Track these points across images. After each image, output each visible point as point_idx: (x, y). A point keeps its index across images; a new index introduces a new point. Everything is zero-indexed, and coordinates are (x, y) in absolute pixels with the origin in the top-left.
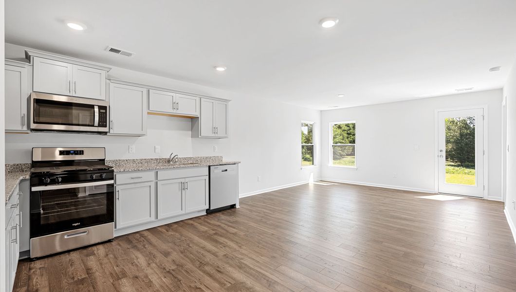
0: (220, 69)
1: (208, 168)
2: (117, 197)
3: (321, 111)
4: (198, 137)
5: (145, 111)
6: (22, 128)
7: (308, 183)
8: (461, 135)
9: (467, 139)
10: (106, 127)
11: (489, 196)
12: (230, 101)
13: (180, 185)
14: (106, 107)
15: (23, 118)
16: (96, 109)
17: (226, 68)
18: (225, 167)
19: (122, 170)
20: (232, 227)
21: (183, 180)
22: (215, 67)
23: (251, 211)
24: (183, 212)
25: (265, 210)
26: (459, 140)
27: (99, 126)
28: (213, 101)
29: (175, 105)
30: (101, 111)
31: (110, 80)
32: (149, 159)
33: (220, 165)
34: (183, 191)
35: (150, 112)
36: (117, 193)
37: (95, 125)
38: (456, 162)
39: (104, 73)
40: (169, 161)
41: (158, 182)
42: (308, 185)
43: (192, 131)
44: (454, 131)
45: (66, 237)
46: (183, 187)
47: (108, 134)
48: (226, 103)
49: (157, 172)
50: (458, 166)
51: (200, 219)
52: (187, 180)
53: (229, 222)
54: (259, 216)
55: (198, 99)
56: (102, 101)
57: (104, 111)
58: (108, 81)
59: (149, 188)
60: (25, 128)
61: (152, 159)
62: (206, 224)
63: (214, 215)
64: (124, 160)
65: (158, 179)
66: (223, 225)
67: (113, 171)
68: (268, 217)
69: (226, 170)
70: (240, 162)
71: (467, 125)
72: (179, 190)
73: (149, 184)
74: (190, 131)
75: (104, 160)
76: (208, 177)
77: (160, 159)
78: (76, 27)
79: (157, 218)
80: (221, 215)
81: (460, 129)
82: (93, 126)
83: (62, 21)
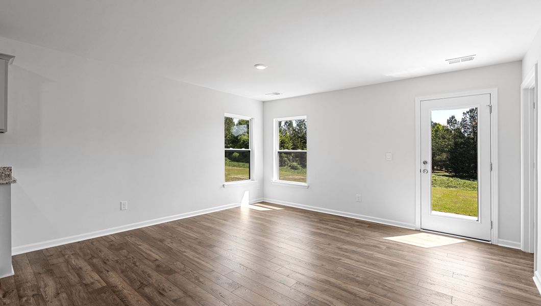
3: (264, 102)
7: (239, 207)
8: (456, 144)
9: (461, 148)
11: (500, 240)
26: (454, 149)
38: (451, 172)
42: (241, 210)
44: (449, 139)
50: (452, 177)
71: (462, 134)
81: (455, 137)
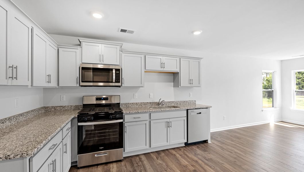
0: (197, 33)
1: (186, 111)
2: (125, 131)
3: (282, 61)
4: (179, 87)
5: (143, 70)
6: (77, 85)
7: (269, 123)
10: (120, 83)
12: (202, 58)
13: (166, 123)
14: (120, 69)
15: (77, 79)
16: (114, 71)
17: (202, 31)
18: (199, 111)
19: (128, 112)
20: (208, 165)
21: (168, 120)
22: (193, 32)
23: (222, 148)
24: (168, 144)
25: (236, 150)
27: (116, 82)
28: (189, 60)
29: (162, 65)
30: (117, 72)
31: (122, 51)
32: (146, 103)
33: (196, 109)
34: (168, 129)
35: (146, 71)
36: (125, 128)
37: (113, 82)
39: (118, 47)
40: (158, 104)
41: (151, 121)
42: (269, 125)
43: (174, 82)
45: (96, 156)
46: (168, 125)
47: (121, 87)
48: (199, 61)
49: (150, 113)
51: (180, 150)
52: (171, 120)
53: (205, 158)
54: (232, 157)
55: (178, 59)
56: (117, 66)
57: (118, 72)
58: (121, 52)
59: (145, 125)
60: (78, 85)
61: (148, 103)
62: (186, 157)
63: (190, 147)
64: (131, 103)
65: (151, 119)
66: (200, 162)
67: (122, 113)
68: (241, 160)
69: (200, 113)
70: (211, 107)
72: (165, 127)
73: (145, 122)
74: (172, 82)
75: (119, 103)
76: (186, 118)
77: (153, 103)
78: (97, 16)
79: (150, 147)
80: (197, 150)
82: (112, 82)
83: (90, 13)
